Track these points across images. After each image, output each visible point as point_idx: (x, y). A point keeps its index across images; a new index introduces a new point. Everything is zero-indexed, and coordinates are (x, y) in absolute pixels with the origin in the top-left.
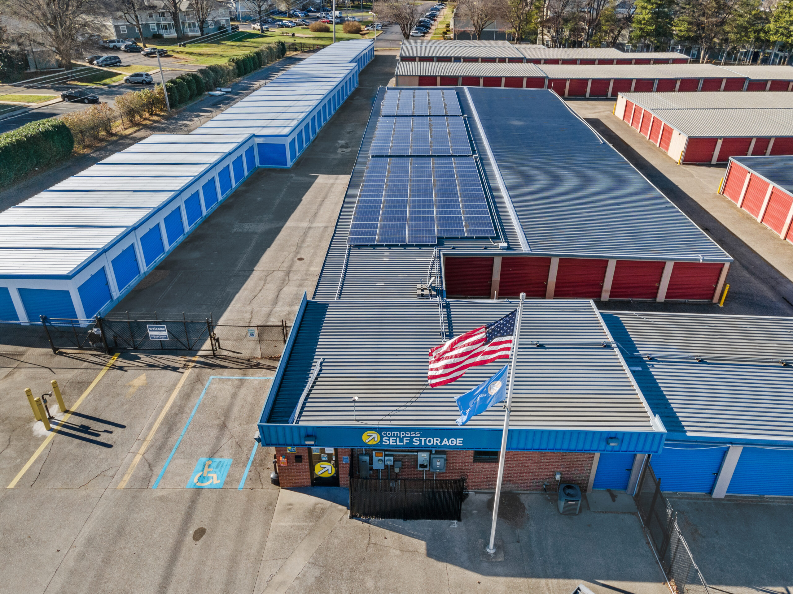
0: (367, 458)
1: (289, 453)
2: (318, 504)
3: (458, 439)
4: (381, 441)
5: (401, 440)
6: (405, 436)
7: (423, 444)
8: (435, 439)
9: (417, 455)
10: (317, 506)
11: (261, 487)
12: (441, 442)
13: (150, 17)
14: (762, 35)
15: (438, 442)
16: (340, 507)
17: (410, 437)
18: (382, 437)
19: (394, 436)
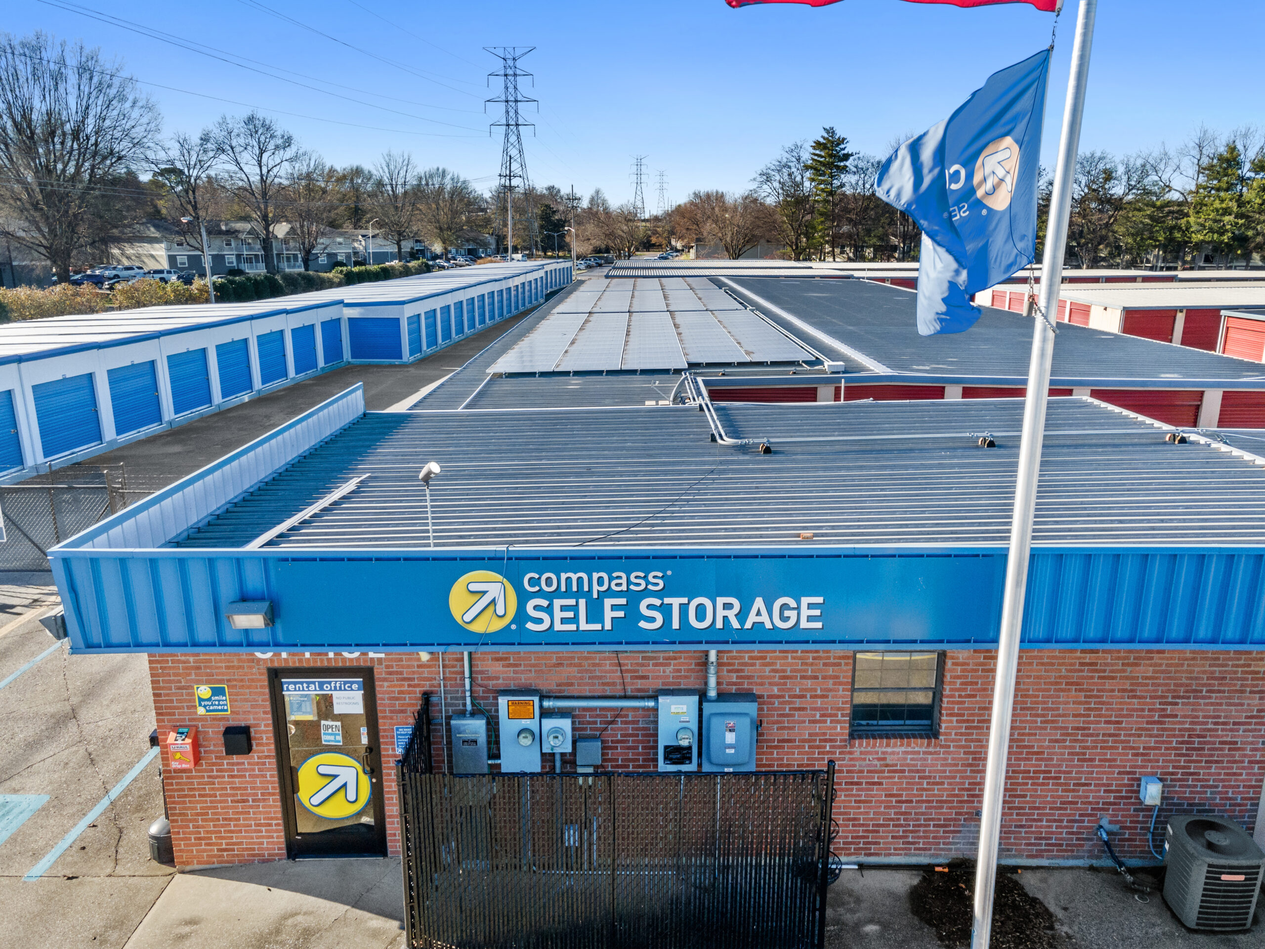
0: (476, 727)
1: (202, 719)
2: (294, 915)
3: (805, 601)
4: (521, 616)
5: (595, 613)
6: (609, 593)
7: (676, 625)
8: (720, 601)
9: (656, 710)
10: (290, 922)
11: (108, 871)
12: (742, 616)
13: (227, 245)
14: (1178, 235)
15: (731, 614)
16: (377, 922)
17: (627, 593)
18: (523, 597)
19: (568, 594)
